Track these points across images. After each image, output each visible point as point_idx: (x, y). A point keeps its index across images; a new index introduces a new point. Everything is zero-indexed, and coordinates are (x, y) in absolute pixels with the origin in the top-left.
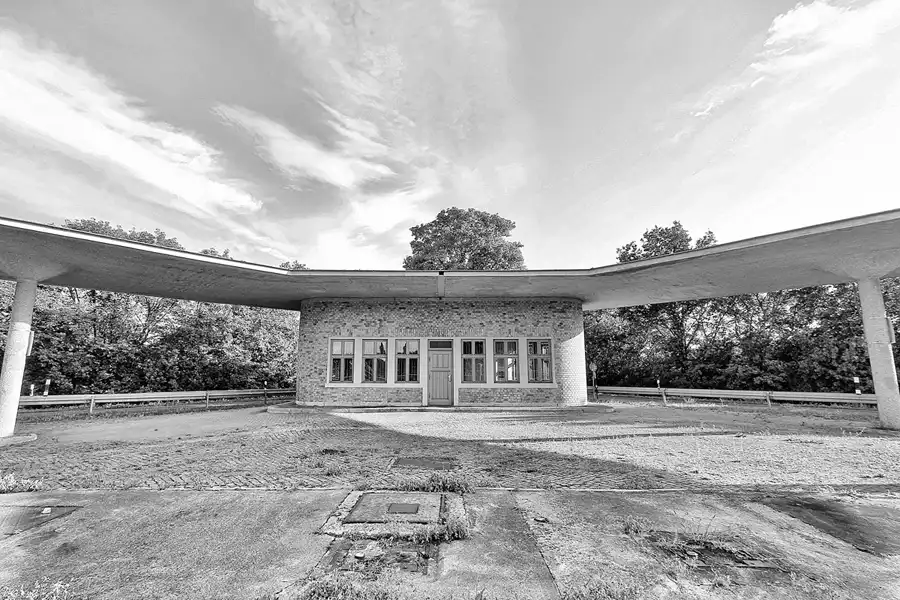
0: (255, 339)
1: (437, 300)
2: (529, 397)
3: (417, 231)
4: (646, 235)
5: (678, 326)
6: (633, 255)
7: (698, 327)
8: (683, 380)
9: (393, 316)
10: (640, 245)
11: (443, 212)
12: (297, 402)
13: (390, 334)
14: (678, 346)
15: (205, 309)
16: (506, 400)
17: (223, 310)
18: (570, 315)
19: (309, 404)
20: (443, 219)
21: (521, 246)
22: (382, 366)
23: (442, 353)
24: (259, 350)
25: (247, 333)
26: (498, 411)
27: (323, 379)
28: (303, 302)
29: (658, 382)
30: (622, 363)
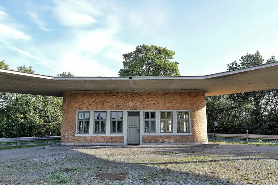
0: (45, 111)
1: (131, 91)
2: (178, 140)
3: (126, 56)
4: (242, 58)
5: (257, 103)
6: (235, 68)
7: (267, 103)
8: (260, 130)
9: (109, 99)
10: (239, 63)
11: (138, 47)
12: (61, 143)
13: (108, 109)
14: (257, 114)
15: (19, 96)
16: (166, 142)
17: (28, 97)
18: (198, 99)
19: (67, 144)
20: (139, 50)
21: (178, 64)
22: (104, 125)
23: (133, 118)
24: (48, 117)
25: (41, 108)
26: (161, 147)
27: (74, 132)
28: (64, 93)
29: (247, 131)
30: (231, 122)
